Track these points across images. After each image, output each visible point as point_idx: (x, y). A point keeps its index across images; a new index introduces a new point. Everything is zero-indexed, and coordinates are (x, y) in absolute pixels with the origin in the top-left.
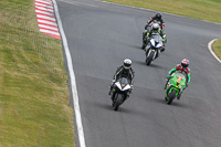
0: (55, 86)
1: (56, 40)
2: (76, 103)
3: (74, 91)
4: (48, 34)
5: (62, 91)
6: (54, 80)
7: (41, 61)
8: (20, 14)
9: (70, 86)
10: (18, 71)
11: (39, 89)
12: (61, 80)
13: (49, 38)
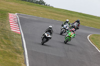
0: (18, 55)
1: (18, 34)
2: (27, 62)
3: (27, 57)
4: (15, 32)
5: (21, 57)
6: (18, 52)
7: (12, 44)
8: (2, 22)
9: (25, 55)
10: (2, 48)
11: (11, 56)
12: (21, 52)
13: (16, 33)
